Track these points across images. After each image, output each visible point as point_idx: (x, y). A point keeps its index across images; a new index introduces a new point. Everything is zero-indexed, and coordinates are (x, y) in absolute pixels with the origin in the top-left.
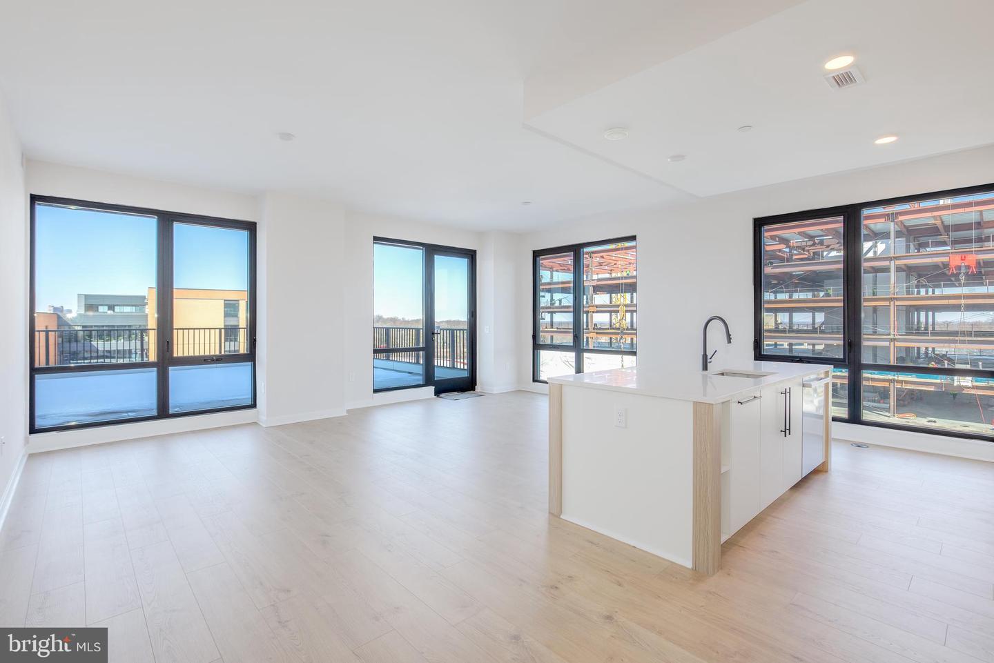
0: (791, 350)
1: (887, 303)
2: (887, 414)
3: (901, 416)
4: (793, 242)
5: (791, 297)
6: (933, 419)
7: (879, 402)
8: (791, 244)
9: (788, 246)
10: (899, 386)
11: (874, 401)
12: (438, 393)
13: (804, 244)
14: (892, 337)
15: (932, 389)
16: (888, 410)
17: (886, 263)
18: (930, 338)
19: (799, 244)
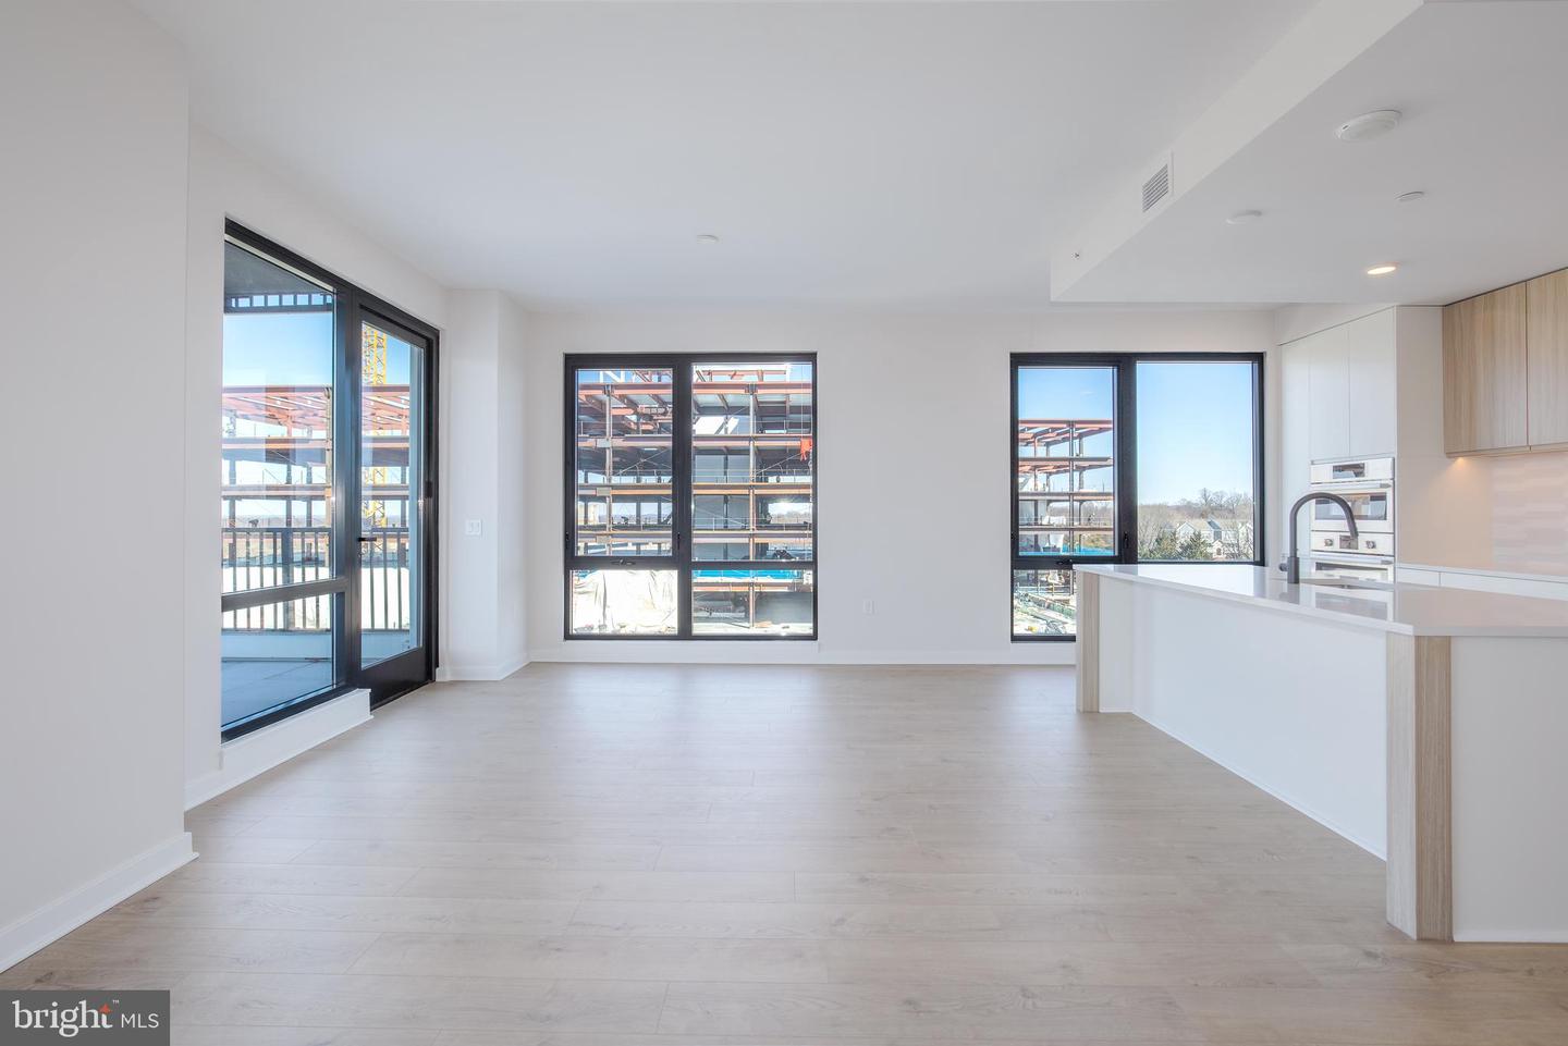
0: (638, 551)
1: (746, 492)
2: (746, 624)
3: (759, 624)
4: (642, 408)
5: (638, 481)
6: (786, 625)
7: (734, 611)
8: (639, 410)
9: (636, 413)
10: (757, 589)
11: (729, 611)
12: (377, 701)
13: (654, 411)
14: (751, 532)
15: (786, 590)
16: (747, 618)
17: (744, 444)
18: (784, 532)
19: (648, 411)
